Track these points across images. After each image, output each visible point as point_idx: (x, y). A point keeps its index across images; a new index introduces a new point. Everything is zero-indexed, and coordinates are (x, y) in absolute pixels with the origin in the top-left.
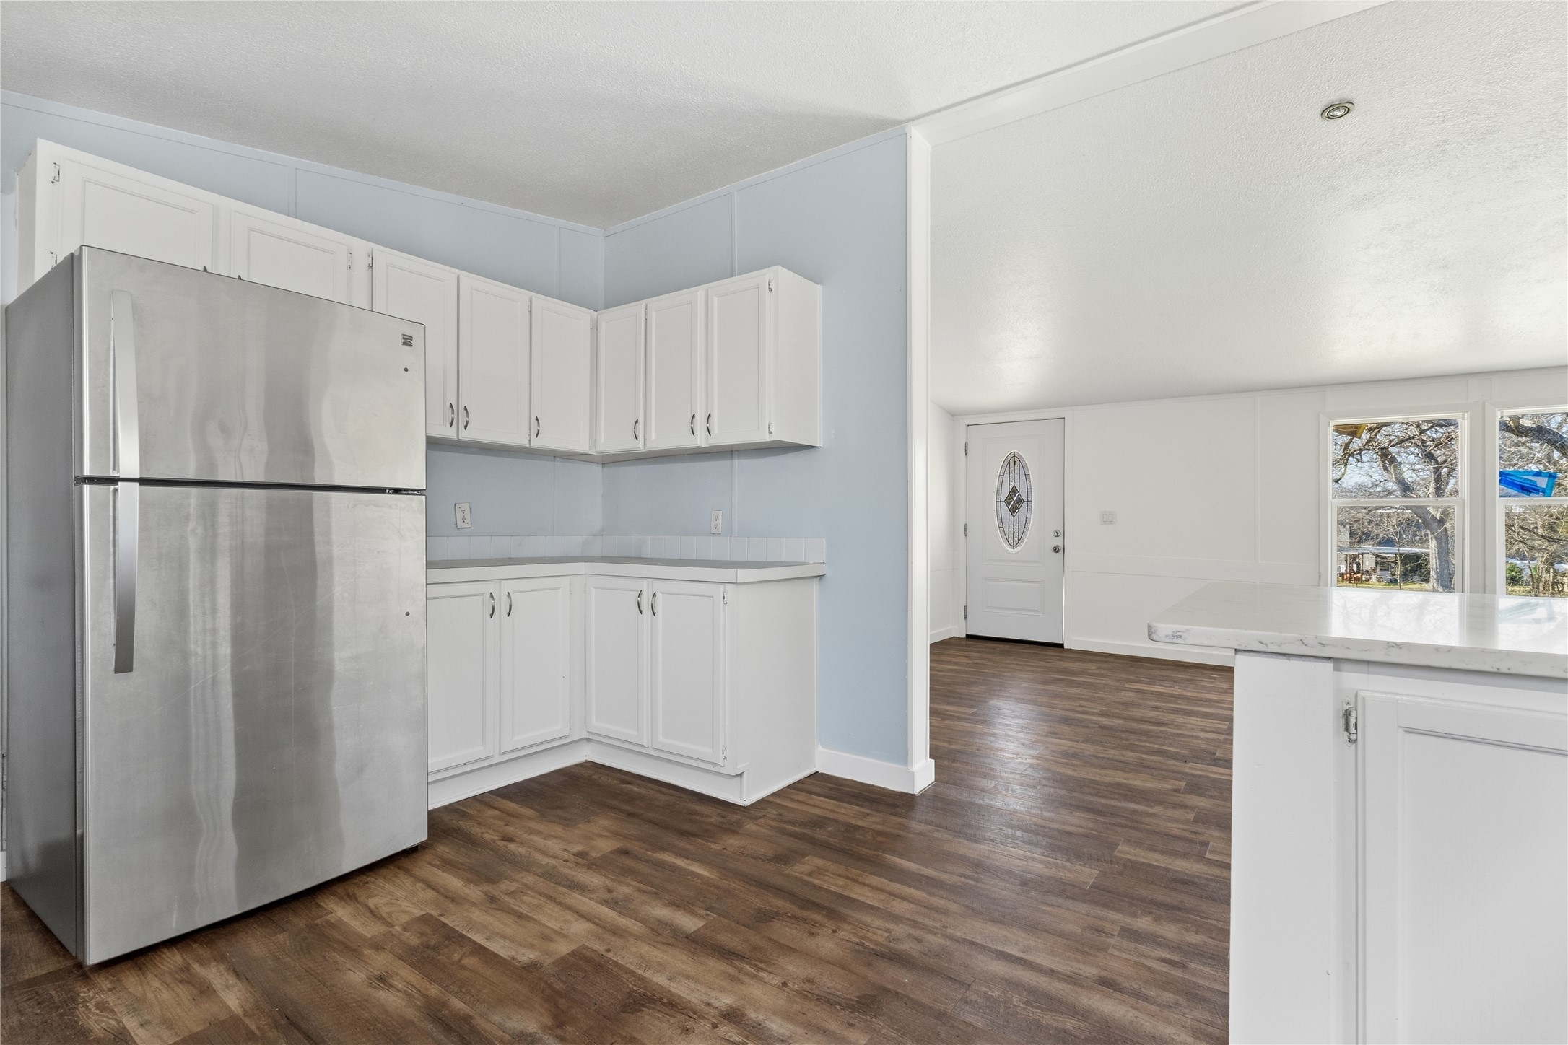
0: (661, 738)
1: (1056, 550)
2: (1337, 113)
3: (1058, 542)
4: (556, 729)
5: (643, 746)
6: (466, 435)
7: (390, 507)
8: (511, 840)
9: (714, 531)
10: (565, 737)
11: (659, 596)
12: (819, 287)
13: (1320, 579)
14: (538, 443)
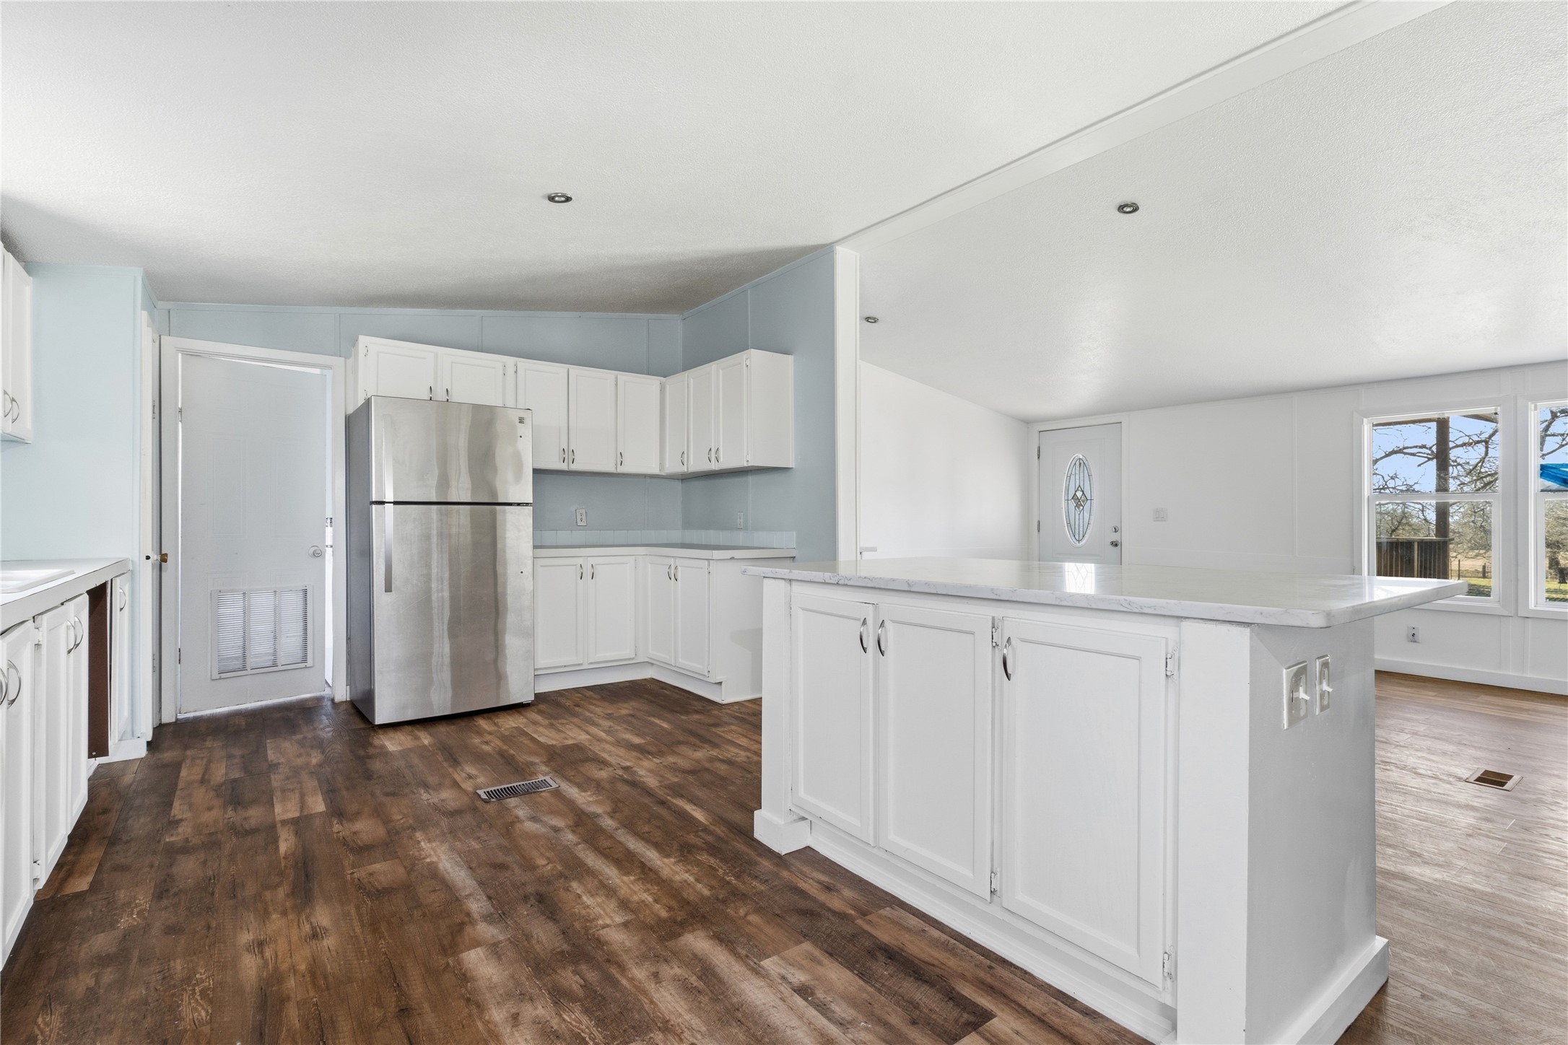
0: (680, 660)
1: (1115, 544)
2: (1128, 210)
3: (1115, 537)
4: (626, 652)
5: (671, 665)
6: (574, 467)
7: (512, 513)
8: (578, 706)
9: (739, 526)
10: (633, 659)
11: (679, 568)
12: (790, 358)
13: (1355, 570)
14: (621, 470)
